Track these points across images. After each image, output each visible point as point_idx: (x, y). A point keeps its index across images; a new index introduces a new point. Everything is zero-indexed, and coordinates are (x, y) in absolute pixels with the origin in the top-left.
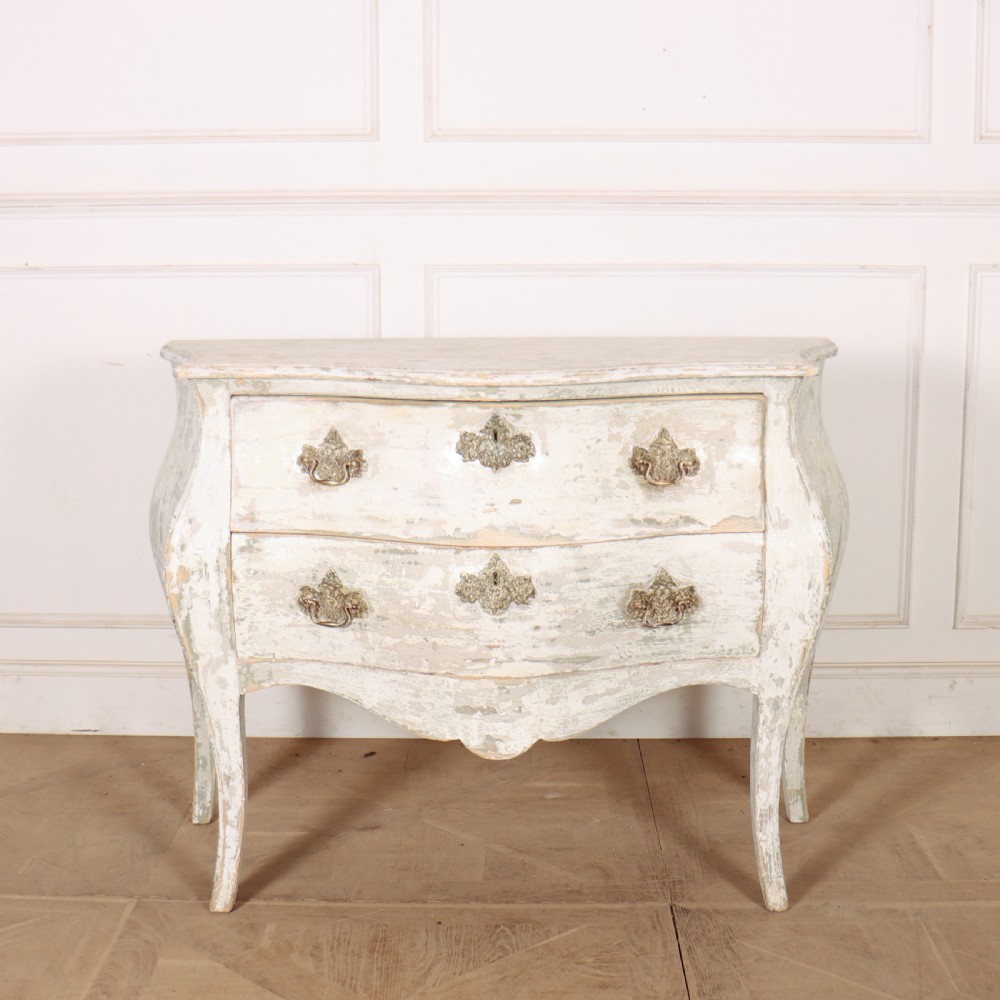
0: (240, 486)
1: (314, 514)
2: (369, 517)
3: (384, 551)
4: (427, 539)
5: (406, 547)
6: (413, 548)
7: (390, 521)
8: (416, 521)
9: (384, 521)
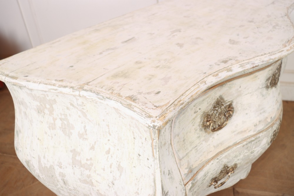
0: (180, 160)
1: (214, 147)
2: (238, 133)
3: (247, 144)
4: (263, 128)
5: (255, 137)
6: (258, 136)
7: (248, 129)
8: (258, 124)
9: (245, 131)
